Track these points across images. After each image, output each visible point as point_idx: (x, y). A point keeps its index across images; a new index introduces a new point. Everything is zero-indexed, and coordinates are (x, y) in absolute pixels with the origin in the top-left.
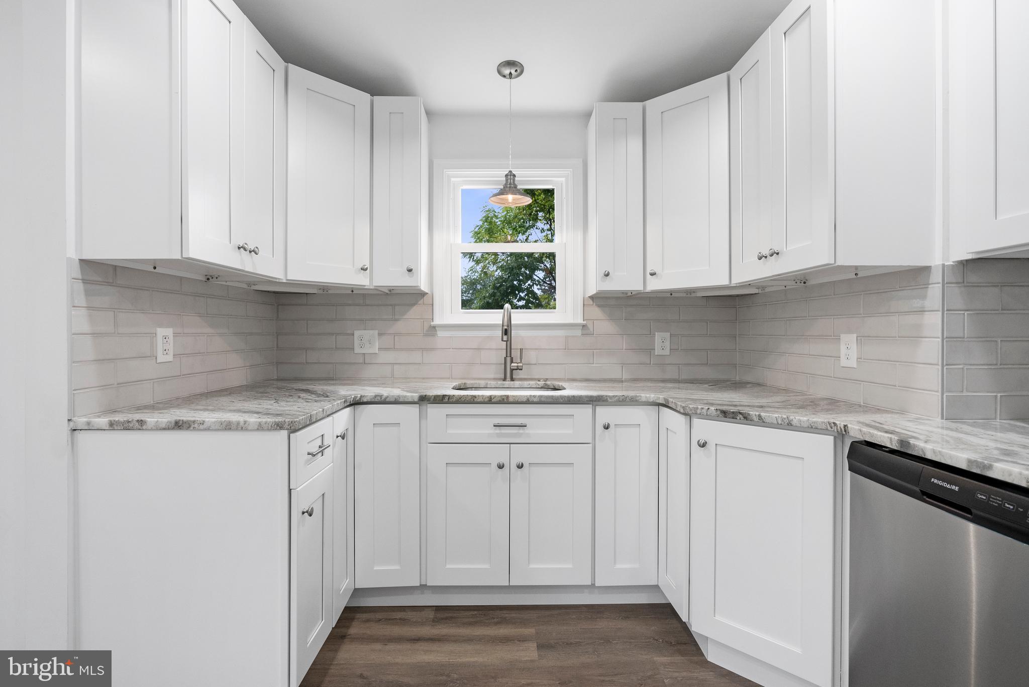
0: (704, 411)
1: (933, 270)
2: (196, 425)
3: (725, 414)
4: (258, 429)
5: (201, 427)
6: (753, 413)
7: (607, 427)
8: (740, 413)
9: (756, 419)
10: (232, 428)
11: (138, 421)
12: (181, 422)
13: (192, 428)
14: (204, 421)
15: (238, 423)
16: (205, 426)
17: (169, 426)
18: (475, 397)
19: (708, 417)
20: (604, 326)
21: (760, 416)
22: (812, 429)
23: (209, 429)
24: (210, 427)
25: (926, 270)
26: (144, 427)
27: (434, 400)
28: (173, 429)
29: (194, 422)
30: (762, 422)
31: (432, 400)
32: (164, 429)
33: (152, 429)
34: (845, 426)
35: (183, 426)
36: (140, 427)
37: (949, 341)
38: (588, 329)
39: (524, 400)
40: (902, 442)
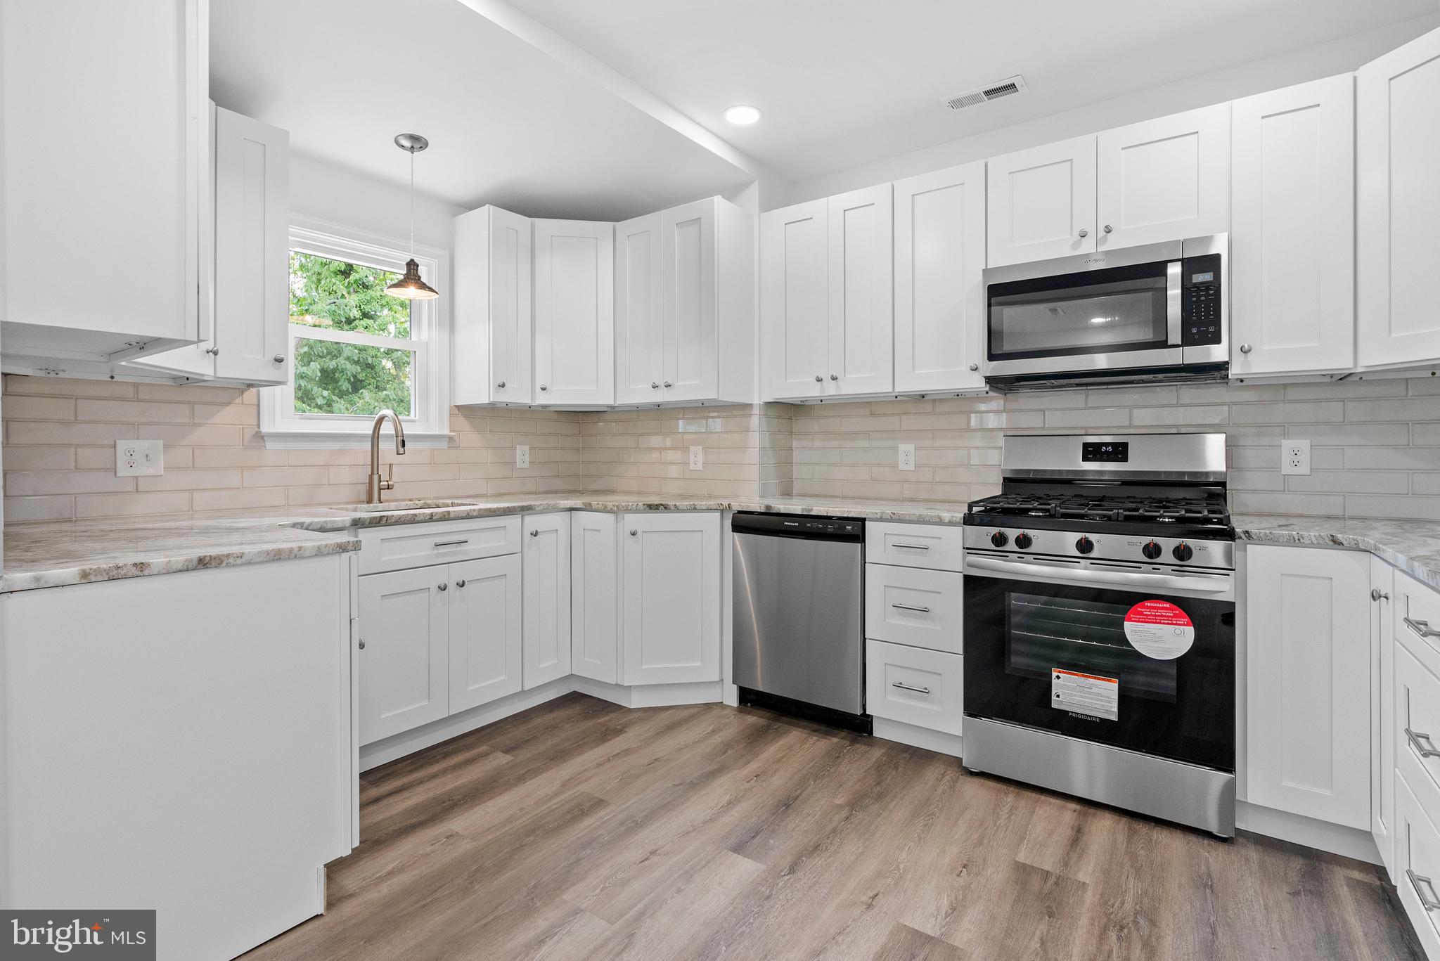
0: (634, 507)
1: (754, 406)
2: (231, 560)
3: (650, 506)
4: (316, 555)
5: (239, 561)
6: (671, 503)
7: (535, 534)
8: (662, 505)
9: (673, 508)
10: (283, 558)
11: (135, 565)
12: (208, 559)
13: (224, 564)
14: (243, 554)
15: (291, 550)
16: (244, 560)
17: (188, 566)
18: (416, 515)
19: (637, 511)
20: (470, 437)
21: (675, 505)
22: (709, 510)
23: (250, 563)
24: (251, 560)
25: (750, 405)
26: (146, 572)
27: (369, 523)
28: (195, 569)
29: (228, 556)
30: (677, 509)
31: (367, 523)
32: (180, 571)
33: (159, 574)
34: (729, 505)
35: (211, 564)
36: (139, 573)
37: (762, 449)
38: (454, 441)
39: (465, 515)
40: (768, 507)
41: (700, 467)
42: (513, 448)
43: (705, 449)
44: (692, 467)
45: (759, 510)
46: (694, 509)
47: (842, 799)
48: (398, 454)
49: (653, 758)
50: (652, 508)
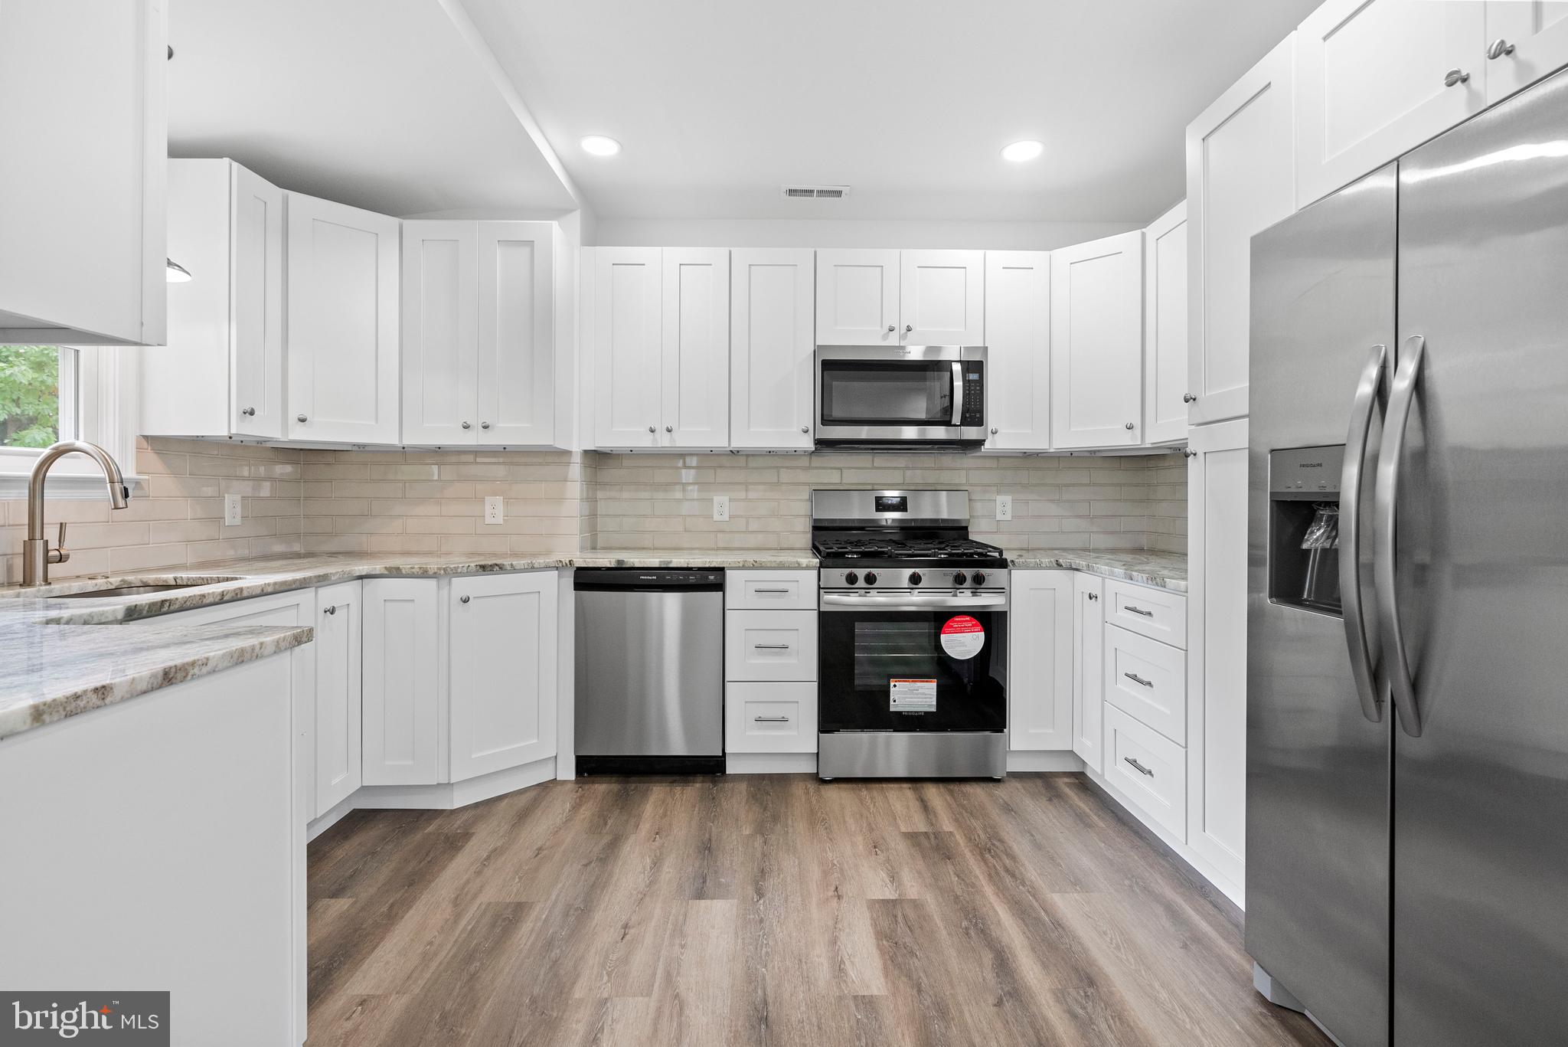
0: (465, 569)
1: (573, 454)
2: (196, 670)
3: (483, 567)
4: (275, 653)
5: (205, 670)
6: (506, 562)
8: (496, 565)
9: (509, 568)
10: (245, 660)
11: (96, 690)
12: (173, 670)
13: (189, 677)
14: (208, 659)
15: (253, 648)
16: (209, 667)
17: (152, 684)
20: (166, 483)
21: (512, 565)
22: (547, 568)
23: (214, 671)
24: (216, 667)
25: (568, 453)
26: (108, 700)
27: (148, 612)
28: (160, 687)
29: (193, 664)
30: (514, 570)
31: (145, 612)
32: (145, 692)
33: (123, 700)
34: (570, 561)
35: (176, 679)
36: (99, 703)
37: (582, 500)
38: (142, 488)
39: (258, 592)
40: (619, 562)
41: (500, 520)
42: (219, 498)
43: (507, 501)
44: (488, 520)
45: (609, 566)
46: (532, 569)
47: (748, 830)
48: (116, 508)
49: (535, 848)
50: (484, 569)
